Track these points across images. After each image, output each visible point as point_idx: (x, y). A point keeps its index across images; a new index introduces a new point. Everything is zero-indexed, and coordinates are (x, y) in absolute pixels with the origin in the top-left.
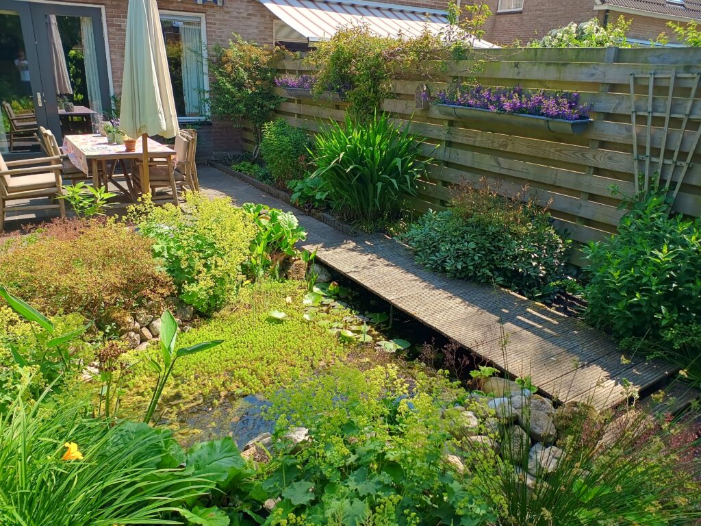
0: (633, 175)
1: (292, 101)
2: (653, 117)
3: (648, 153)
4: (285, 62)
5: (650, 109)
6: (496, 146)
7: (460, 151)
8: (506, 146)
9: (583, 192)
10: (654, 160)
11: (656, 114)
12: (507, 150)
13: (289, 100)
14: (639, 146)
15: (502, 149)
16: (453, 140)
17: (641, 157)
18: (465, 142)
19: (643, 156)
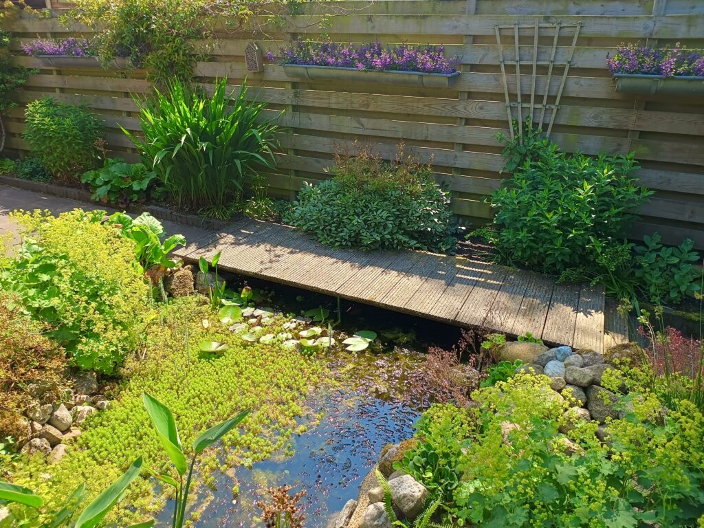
0: (507, 122)
1: (49, 72)
2: (520, 65)
3: (519, 100)
4: (24, 22)
5: (517, 58)
6: (356, 106)
7: (312, 115)
8: (368, 105)
9: (457, 143)
10: (525, 105)
11: (522, 63)
12: (370, 109)
13: (43, 72)
14: (510, 95)
15: (363, 109)
16: (300, 103)
17: (512, 104)
18: (317, 105)
19: (514, 103)
